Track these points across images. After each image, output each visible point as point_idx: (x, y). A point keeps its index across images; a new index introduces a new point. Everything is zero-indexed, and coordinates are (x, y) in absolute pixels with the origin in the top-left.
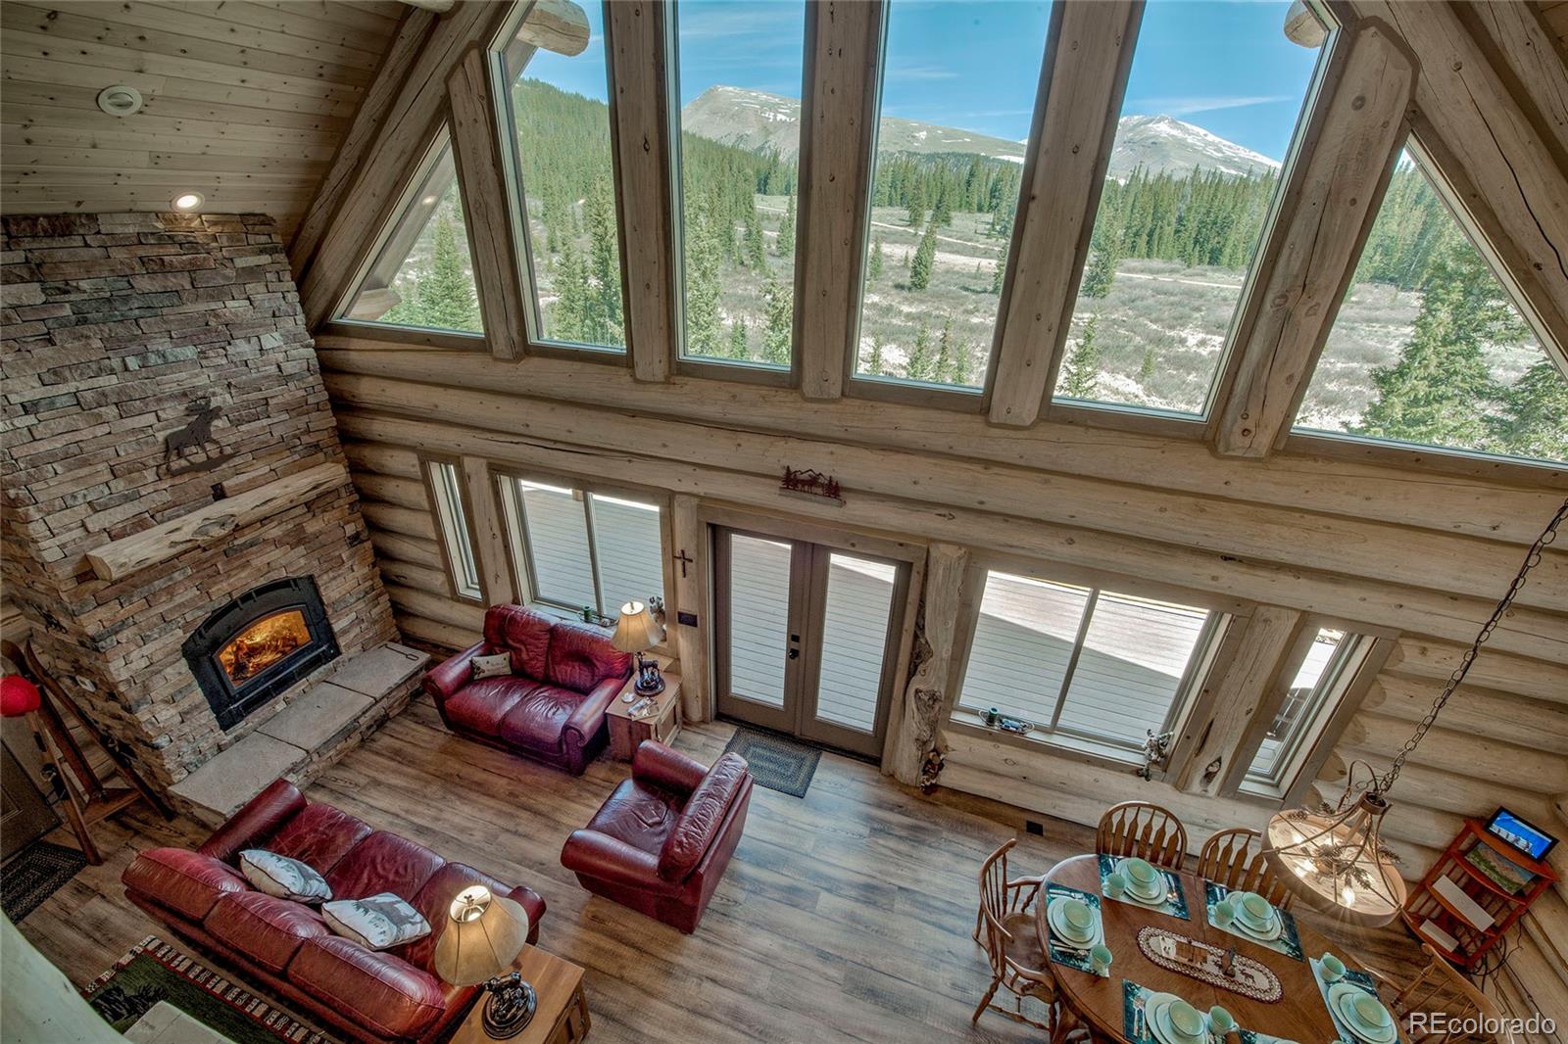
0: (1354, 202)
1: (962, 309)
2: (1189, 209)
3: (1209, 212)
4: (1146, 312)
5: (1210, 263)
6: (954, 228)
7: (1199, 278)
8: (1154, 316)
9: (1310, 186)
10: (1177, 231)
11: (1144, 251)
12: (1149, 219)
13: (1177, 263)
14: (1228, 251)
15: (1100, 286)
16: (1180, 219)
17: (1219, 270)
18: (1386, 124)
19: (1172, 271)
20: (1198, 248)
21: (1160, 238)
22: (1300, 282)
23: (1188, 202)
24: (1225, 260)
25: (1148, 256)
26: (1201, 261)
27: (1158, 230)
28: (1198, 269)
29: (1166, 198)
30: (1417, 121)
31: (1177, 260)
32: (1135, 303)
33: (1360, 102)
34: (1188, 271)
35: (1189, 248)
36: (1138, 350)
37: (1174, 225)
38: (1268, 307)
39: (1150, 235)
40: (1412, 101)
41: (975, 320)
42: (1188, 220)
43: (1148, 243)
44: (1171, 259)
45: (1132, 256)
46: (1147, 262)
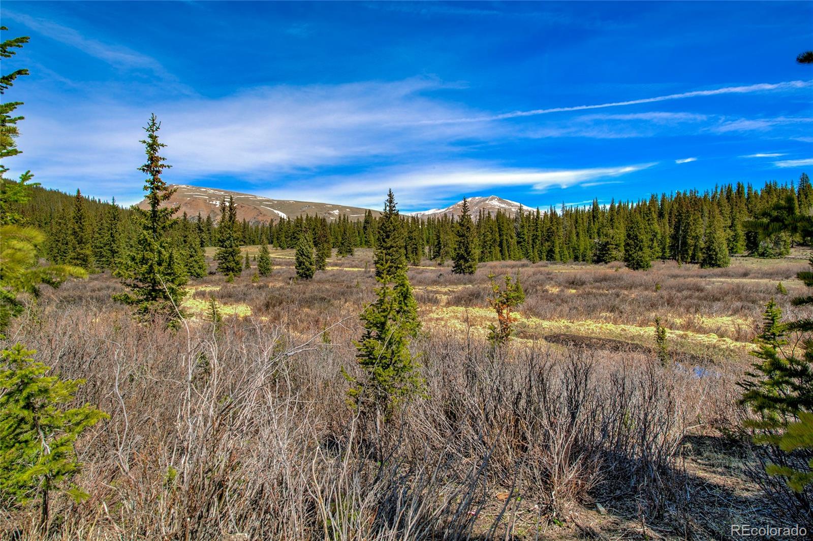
2: (523, 227)
5: (548, 260)
6: (356, 257)
10: (519, 243)
11: (499, 255)
12: (497, 235)
13: (525, 261)
14: (557, 250)
16: (518, 235)
17: (555, 264)
19: (523, 266)
21: (508, 247)
23: (520, 222)
24: (557, 256)
25: (503, 259)
26: (541, 259)
27: (505, 241)
28: (541, 263)
29: (505, 222)
37: (515, 238)
39: (501, 245)
42: (524, 234)
43: (501, 251)
44: (520, 259)
45: (492, 260)
46: (503, 262)
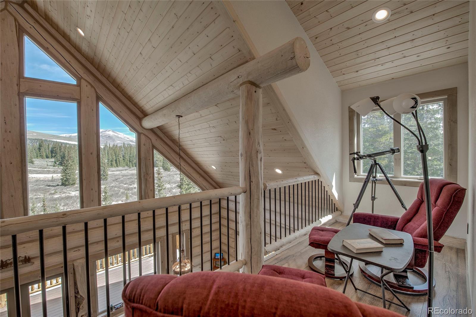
0: (149, 159)
1: (49, 193)
2: (125, 153)
3: (131, 154)
4: (122, 182)
7: (134, 171)
8: (124, 183)
9: (142, 157)
10: (123, 159)
11: (115, 165)
12: (114, 156)
13: (126, 168)
15: (104, 177)
16: (123, 156)
18: (149, 148)
19: (126, 170)
20: (131, 163)
21: (119, 162)
22: (146, 173)
23: (124, 151)
25: (117, 167)
26: (133, 166)
27: (118, 160)
29: (117, 151)
30: (154, 147)
31: (126, 167)
32: (118, 180)
33: (144, 145)
34: (130, 169)
35: (129, 163)
36: (123, 193)
37: (122, 158)
38: (142, 178)
39: (116, 161)
40: (152, 144)
41: (56, 196)
42: (126, 156)
43: (116, 163)
44: (124, 167)
45: (112, 167)
46: (117, 168)
